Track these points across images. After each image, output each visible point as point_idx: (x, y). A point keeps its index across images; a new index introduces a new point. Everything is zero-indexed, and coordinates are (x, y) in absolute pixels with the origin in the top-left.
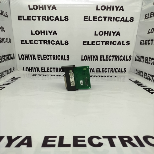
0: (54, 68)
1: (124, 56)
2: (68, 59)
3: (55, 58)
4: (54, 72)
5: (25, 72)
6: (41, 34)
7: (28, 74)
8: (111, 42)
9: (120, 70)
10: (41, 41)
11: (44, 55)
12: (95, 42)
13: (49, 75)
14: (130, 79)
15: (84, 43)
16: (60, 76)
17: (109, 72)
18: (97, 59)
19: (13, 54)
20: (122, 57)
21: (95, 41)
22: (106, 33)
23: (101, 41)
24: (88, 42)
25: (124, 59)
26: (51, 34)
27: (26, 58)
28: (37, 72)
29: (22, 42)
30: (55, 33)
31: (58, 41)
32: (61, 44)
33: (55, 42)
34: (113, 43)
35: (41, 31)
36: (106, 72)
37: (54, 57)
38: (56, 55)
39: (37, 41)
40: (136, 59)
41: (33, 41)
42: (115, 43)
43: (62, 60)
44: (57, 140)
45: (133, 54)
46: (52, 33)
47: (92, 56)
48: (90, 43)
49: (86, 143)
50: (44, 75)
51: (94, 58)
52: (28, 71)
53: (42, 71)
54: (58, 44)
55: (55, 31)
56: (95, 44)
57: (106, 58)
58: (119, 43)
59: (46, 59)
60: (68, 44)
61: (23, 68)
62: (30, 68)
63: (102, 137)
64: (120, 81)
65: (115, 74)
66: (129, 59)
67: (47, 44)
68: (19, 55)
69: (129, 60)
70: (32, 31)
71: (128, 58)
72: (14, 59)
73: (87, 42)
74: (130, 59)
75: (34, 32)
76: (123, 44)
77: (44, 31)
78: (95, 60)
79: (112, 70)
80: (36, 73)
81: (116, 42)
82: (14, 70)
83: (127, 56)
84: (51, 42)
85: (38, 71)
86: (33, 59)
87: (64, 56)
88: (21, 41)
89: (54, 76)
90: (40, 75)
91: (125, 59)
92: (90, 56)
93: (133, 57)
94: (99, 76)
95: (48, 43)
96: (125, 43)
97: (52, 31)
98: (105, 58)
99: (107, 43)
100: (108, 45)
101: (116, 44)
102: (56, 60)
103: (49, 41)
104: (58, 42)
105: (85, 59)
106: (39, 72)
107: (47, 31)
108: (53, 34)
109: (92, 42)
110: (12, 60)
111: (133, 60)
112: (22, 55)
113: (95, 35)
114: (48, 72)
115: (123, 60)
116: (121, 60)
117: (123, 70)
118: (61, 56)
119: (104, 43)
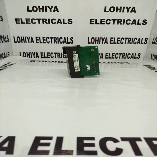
0: (55, 53)
1: (139, 39)
2: (72, 42)
3: (57, 41)
4: (56, 58)
5: (22, 58)
6: (40, 11)
7: (26, 60)
8: (124, 20)
9: (133, 57)
10: (39, 20)
11: (43, 38)
12: (105, 21)
13: (49, 62)
14: (145, 66)
15: (91, 21)
16: (62, 62)
17: (120, 58)
18: (106, 42)
19: (7, 36)
20: (137, 39)
21: (104, 20)
22: (119, 9)
23: (112, 20)
24: (96, 20)
25: (139, 42)
26: (51, 11)
27: (23, 41)
29: (17, 21)
30: (56, 9)
31: (59, 20)
32: (64, 23)
33: (56, 21)
34: (126, 22)
35: (39, 7)
36: (116, 58)
37: (55, 39)
38: (58, 38)
39: (35, 20)
40: (154, 42)
41: (30, 20)
42: (128, 22)
43: (65, 43)
44: (53, 143)
45: (150, 36)
46: (53, 9)
47: (100, 38)
48: (99, 21)
49: (97, 148)
50: (43, 61)
51: (103, 40)
52: (26, 57)
53: (42, 57)
54: (59, 23)
55: (56, 7)
56: (105, 23)
57: (118, 41)
58: (134, 22)
59: (45, 43)
60: (72, 23)
61: (20, 53)
62: (28, 54)
63: (120, 140)
64: (133, 68)
65: (127, 60)
66: (145, 42)
68: (14, 37)
69: (145, 44)
70: (28, 7)
71: (144, 41)
72: (8, 41)
73: (95, 21)
74: (146, 42)
75: (30, 9)
76: (138, 24)
77: (43, 7)
78: (105, 43)
79: (124, 56)
80: (35, 59)
81: (130, 20)
82: (9, 55)
83: (142, 38)
84: (51, 21)
85: (37, 56)
86: (31, 43)
87: (68, 38)
88: (16, 19)
89: (56, 62)
90: (39, 61)
92: (98, 38)
93: (150, 39)
94: (109, 63)
95: (47, 22)
96: (141, 22)
97: (52, 7)
98: (116, 41)
99: (119, 22)
100: (121, 24)
101: (130, 23)
102: (58, 44)
103: (49, 19)
104: (59, 21)
105: (93, 42)
106: (39, 57)
107: (46, 7)
108: (54, 11)
109: (101, 20)
110: (5, 43)
111: (149, 43)
112: (18, 37)
113: (105, 11)
114: (48, 57)
115: (137, 44)
116: (135, 43)
117: (137, 56)
118: (63, 38)
119: (116, 22)
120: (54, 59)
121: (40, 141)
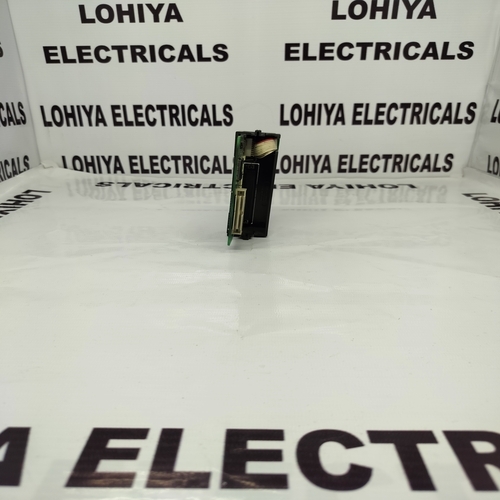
0: (176, 158)
1: (449, 106)
2: (228, 120)
3: (180, 117)
4: (177, 172)
5: (70, 173)
6: (121, 20)
7: (84, 182)
8: (398, 45)
9: (429, 165)
10: (120, 49)
11: (136, 107)
12: (335, 48)
13: (157, 185)
14: (468, 195)
15: (289, 52)
16: (198, 186)
17: (385, 170)
18: (340, 119)
19: (20, 104)
20: (440, 108)
21: (333, 44)
22: (380, 9)
23: (358, 45)
24: (306, 46)
25: (447, 118)
26: (156, 19)
27: (71, 120)
28: (115, 172)
29: (48, 53)
30: (174, 14)
31: (185, 48)
32: (201, 59)
33: (176, 53)
34: (404, 51)
35: (119, 7)
36: (374, 170)
37: (174, 111)
38: (183, 107)
39: (106, 49)
40: (496, 115)
41: (92, 51)
42: (412, 51)
43: (206, 124)
45: (486, 96)
46: (163, 14)
48: (314, 51)
50: (137, 185)
51: (329, 113)
52: (82, 170)
53: (133, 171)
54: (186, 57)
55: (173, 7)
56: (335, 54)
57: (379, 113)
58: (431, 51)
59: (142, 124)
60: (226, 56)
61: (63, 158)
62: (89, 160)
63: (364, 438)
64: (429, 202)
65: (408, 177)
66: (466, 118)
67: (144, 60)
68: (42, 107)
69: (468, 122)
70: (82, 8)
71: (463, 114)
72: (24, 122)
73: (301, 49)
74: (470, 118)
75: (91, 14)
76: (445, 56)
77: (131, 7)
78: (335, 123)
79: (399, 162)
80: (113, 177)
81: (417, 45)
82: (26, 165)
83: (459, 105)
84: (160, 53)
85: (119, 168)
86: (97, 125)
87: (214, 107)
88: (46, 49)
89: (178, 186)
90: (126, 185)
91: (450, 116)
92: (314, 106)
93: (483, 107)
94: (350, 187)
95: (147, 55)
96: (453, 50)
97: (161, 6)
98: (372, 116)
99: (382, 50)
100: (387, 57)
101: (416, 55)
102: (182, 127)
103: (152, 48)
104: (185, 53)
105: (296, 118)
106: (123, 172)
108: (167, 19)
109: (323, 46)
110: (12, 128)
111: (481, 120)
112: (55, 108)
113: (335, 16)
114: (154, 172)
115: (442, 123)
116: (434, 122)
117: (441, 163)
118: (200, 109)
119: (371, 51)
120: (172, 178)
121: (106, 442)
